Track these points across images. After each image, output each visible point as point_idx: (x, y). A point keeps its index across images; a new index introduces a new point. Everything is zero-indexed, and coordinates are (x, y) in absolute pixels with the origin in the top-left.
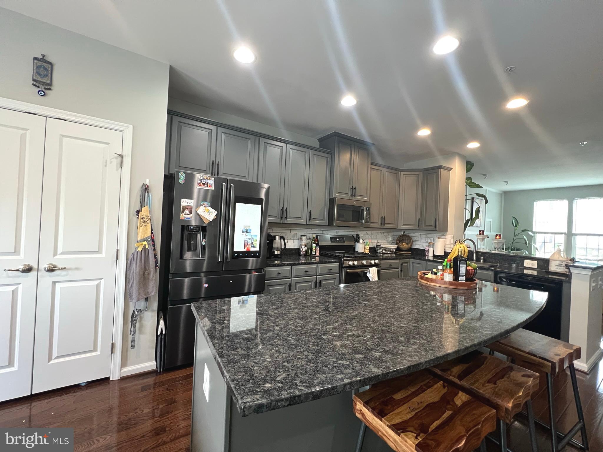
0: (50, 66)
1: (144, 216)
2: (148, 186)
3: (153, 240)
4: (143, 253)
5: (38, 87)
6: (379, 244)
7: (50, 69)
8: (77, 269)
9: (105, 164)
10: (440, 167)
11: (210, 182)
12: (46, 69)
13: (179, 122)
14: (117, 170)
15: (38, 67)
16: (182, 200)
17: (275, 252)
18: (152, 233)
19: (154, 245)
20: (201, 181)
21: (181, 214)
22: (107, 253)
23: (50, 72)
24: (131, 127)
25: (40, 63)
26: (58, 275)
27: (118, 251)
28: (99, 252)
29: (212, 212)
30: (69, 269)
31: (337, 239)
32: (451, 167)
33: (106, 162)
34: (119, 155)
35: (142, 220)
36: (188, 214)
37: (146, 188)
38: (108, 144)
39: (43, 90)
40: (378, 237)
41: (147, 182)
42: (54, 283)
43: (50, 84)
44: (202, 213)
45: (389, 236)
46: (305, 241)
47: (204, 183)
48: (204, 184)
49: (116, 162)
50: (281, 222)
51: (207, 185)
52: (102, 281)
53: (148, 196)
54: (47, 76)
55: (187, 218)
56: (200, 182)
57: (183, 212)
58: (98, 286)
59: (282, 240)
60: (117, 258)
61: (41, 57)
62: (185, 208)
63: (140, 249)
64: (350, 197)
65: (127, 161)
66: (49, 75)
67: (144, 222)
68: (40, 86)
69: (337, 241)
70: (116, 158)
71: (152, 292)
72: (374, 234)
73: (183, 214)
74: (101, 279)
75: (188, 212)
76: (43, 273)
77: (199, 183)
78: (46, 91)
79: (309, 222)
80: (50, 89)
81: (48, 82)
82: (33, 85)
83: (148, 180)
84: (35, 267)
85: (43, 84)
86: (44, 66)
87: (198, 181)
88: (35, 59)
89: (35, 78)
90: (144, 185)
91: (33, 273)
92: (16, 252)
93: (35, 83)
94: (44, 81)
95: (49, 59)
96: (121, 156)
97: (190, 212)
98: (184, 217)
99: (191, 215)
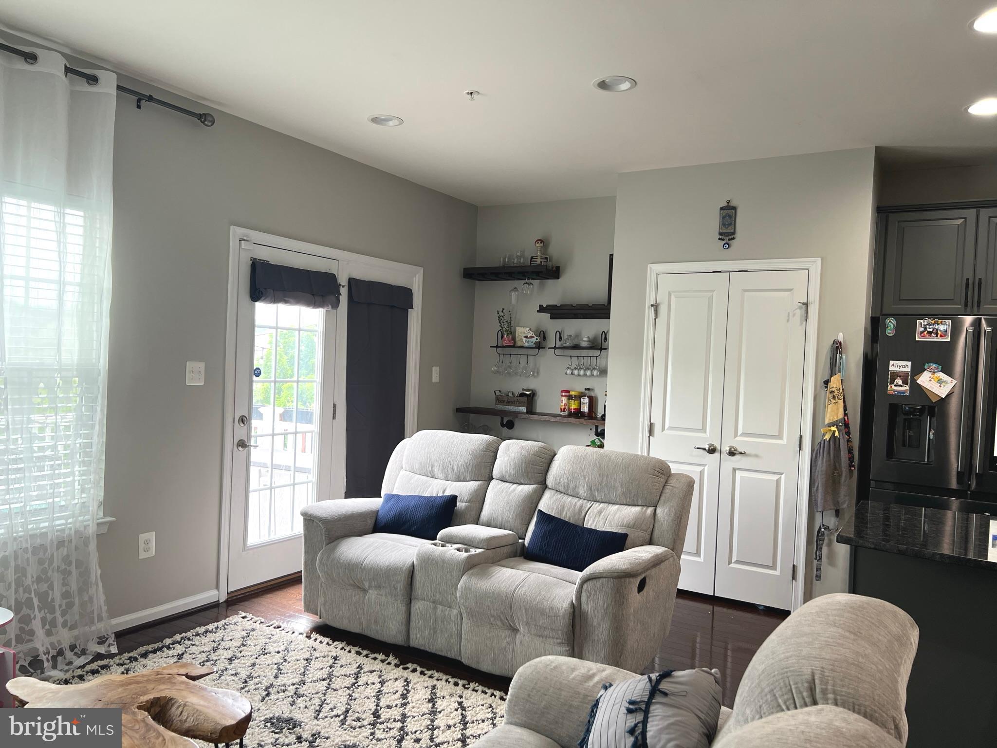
0: (734, 212)
1: (834, 389)
2: (840, 343)
3: (847, 425)
4: (831, 443)
5: (723, 240)
7: (734, 215)
8: (756, 456)
9: (787, 318)
11: (942, 328)
12: (730, 217)
13: (899, 222)
14: (801, 324)
15: (724, 217)
16: (891, 362)
18: (845, 414)
19: (848, 433)
20: (925, 329)
21: (889, 386)
22: (788, 440)
23: (734, 219)
24: (819, 259)
25: (725, 212)
26: (738, 461)
27: (801, 436)
28: (779, 437)
29: (945, 382)
30: (749, 455)
33: (789, 316)
34: (804, 304)
35: (831, 395)
36: (901, 386)
37: (837, 347)
38: (790, 290)
39: (727, 241)
41: (840, 337)
42: (734, 470)
43: (734, 233)
44: (927, 383)
47: (931, 330)
48: (930, 333)
49: (799, 313)
51: (937, 334)
52: (783, 476)
53: (841, 358)
54: (730, 224)
55: (898, 392)
56: (923, 329)
57: (892, 382)
58: (778, 482)
60: (800, 449)
61: (726, 204)
62: (895, 375)
63: (827, 437)
65: (814, 310)
66: (733, 223)
67: (834, 397)
68: (725, 238)
70: (800, 308)
71: (844, 502)
73: (893, 386)
74: (781, 474)
75: (900, 383)
76: (725, 456)
77: (922, 332)
78: (731, 242)
80: (733, 239)
81: (732, 231)
82: (719, 239)
83: (841, 334)
84: (719, 448)
85: (727, 235)
86: (729, 214)
87: (919, 329)
88: (722, 209)
89: (721, 231)
90: (835, 342)
91: (717, 455)
92: (703, 429)
93: (721, 237)
94: (729, 231)
95: (733, 204)
96: (806, 304)
97: (905, 382)
98: (894, 391)
99: (907, 388)
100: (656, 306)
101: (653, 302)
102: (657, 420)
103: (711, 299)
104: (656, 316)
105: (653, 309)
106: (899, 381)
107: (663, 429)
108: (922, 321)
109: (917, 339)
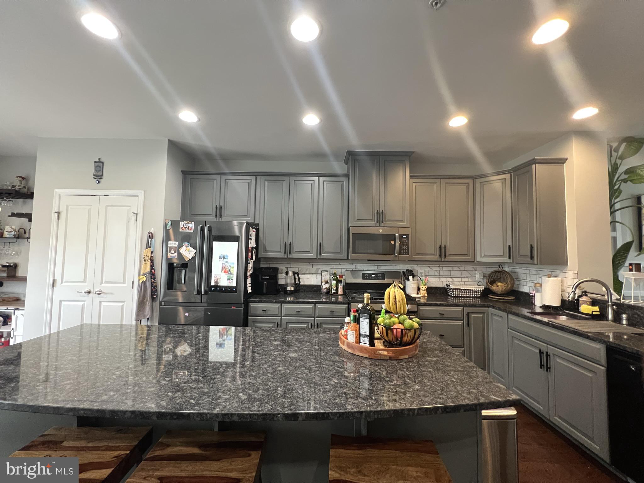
0: (102, 164)
1: (145, 257)
2: (152, 233)
4: (143, 284)
5: (96, 179)
6: (448, 283)
7: (102, 166)
8: (112, 294)
10: (534, 162)
11: (190, 225)
12: (100, 167)
13: (191, 179)
14: (135, 224)
15: (96, 167)
16: (169, 242)
17: (287, 288)
18: (153, 269)
20: (184, 226)
21: (168, 254)
22: (127, 284)
23: (102, 168)
24: (143, 192)
25: (97, 164)
26: (102, 297)
27: (133, 282)
28: (123, 282)
29: (192, 251)
30: (106, 293)
31: (373, 276)
32: (566, 157)
33: (129, 220)
34: (135, 213)
35: (143, 260)
36: (173, 254)
38: (130, 206)
39: (98, 180)
40: (453, 273)
41: (152, 231)
42: (100, 302)
43: (102, 175)
44: (184, 252)
45: (476, 272)
46: (326, 276)
47: (186, 226)
48: (185, 228)
49: (134, 218)
50: (286, 257)
51: (188, 228)
52: (125, 303)
53: (151, 241)
54: (100, 171)
56: (182, 226)
57: (170, 252)
58: (123, 306)
59: (296, 276)
60: (132, 288)
61: (98, 160)
62: (171, 249)
63: (141, 281)
64: (376, 224)
65: (140, 217)
66: (101, 170)
67: (145, 261)
68: (96, 177)
69: (374, 278)
70: (134, 216)
72: (445, 268)
73: (170, 254)
74: (124, 302)
75: (173, 252)
76: (95, 295)
77: (182, 228)
78: (100, 180)
79: (320, 257)
80: (101, 178)
81: (101, 174)
82: (94, 178)
83: (153, 229)
84: (92, 291)
85: (99, 177)
86: (99, 165)
87: (181, 226)
88: (95, 162)
89: (95, 174)
90: (149, 233)
91: (91, 294)
92: (84, 281)
93: (94, 177)
94: (99, 174)
95: (102, 160)
96: (137, 214)
97: (175, 252)
98: (171, 256)
99: (176, 254)
100: (59, 213)
101: (57, 211)
102: (58, 278)
103: (90, 210)
104: (58, 219)
105: (56, 215)
106: (172, 251)
107: (62, 282)
108: (182, 222)
109: (180, 231)
